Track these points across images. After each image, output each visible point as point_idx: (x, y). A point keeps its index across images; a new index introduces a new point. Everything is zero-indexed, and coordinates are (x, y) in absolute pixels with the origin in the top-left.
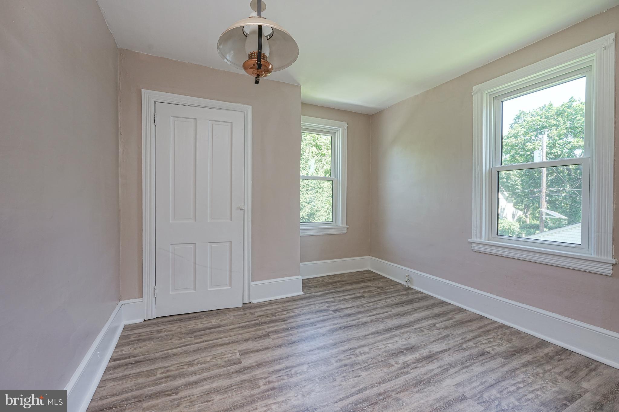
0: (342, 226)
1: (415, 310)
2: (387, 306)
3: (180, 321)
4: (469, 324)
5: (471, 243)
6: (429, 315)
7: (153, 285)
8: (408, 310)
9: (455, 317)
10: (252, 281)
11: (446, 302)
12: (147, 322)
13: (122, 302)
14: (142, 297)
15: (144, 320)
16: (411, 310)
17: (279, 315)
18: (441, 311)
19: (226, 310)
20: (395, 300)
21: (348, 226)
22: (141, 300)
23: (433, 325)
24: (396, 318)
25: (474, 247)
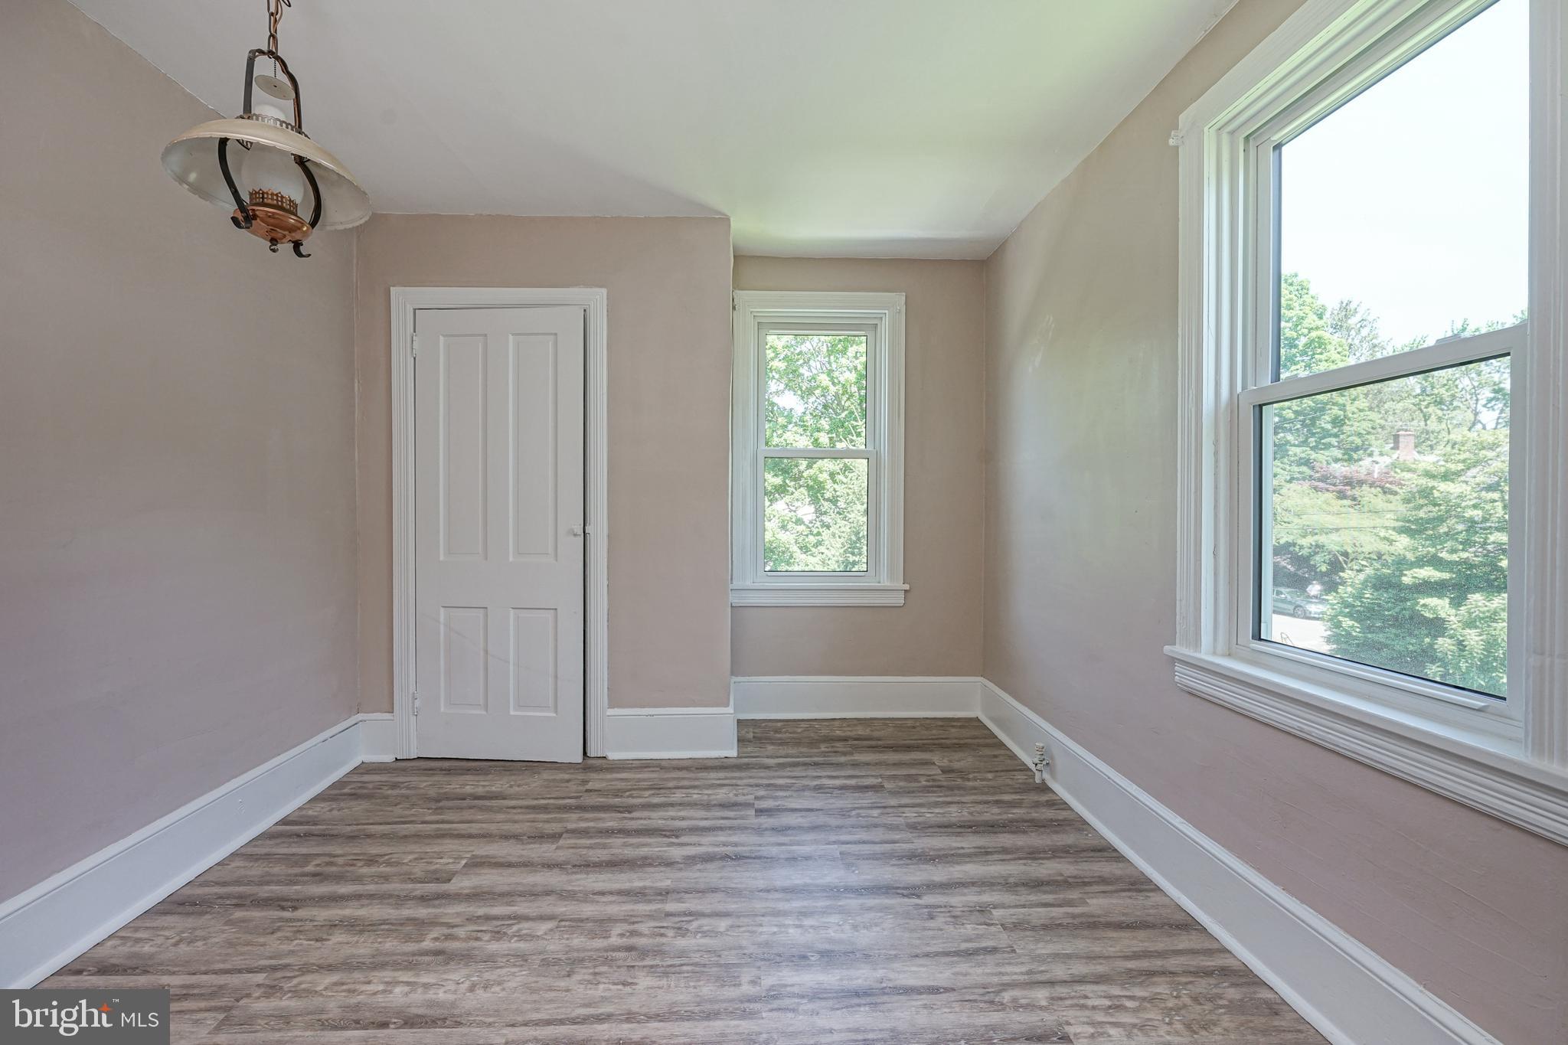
0: (889, 584)
1: (983, 853)
2: (913, 827)
3: (448, 772)
4: (1114, 934)
5: (1173, 660)
6: (1006, 878)
7: (412, 688)
8: (963, 848)
9: (1088, 901)
10: (611, 706)
11: (1116, 850)
12: (399, 764)
13: (360, 716)
14: (393, 712)
15: (396, 759)
16: (972, 850)
17: (631, 796)
18: (1062, 875)
19: (546, 764)
20: (954, 814)
21: (907, 587)
22: (392, 718)
23: (983, 909)
24: (902, 862)
25: (1184, 676)
